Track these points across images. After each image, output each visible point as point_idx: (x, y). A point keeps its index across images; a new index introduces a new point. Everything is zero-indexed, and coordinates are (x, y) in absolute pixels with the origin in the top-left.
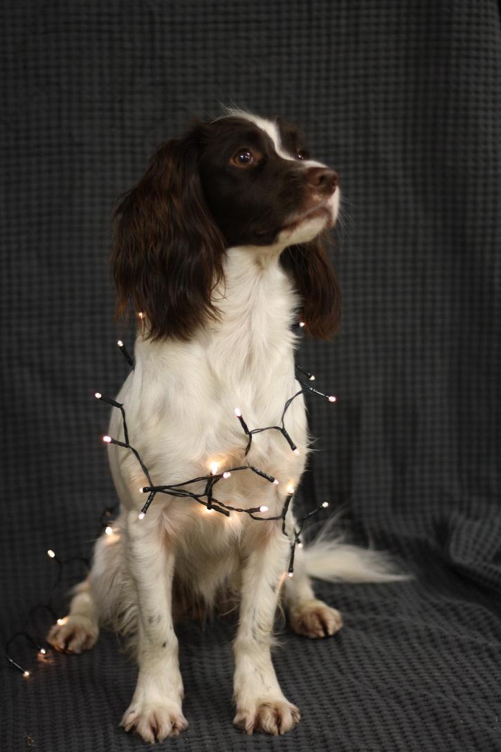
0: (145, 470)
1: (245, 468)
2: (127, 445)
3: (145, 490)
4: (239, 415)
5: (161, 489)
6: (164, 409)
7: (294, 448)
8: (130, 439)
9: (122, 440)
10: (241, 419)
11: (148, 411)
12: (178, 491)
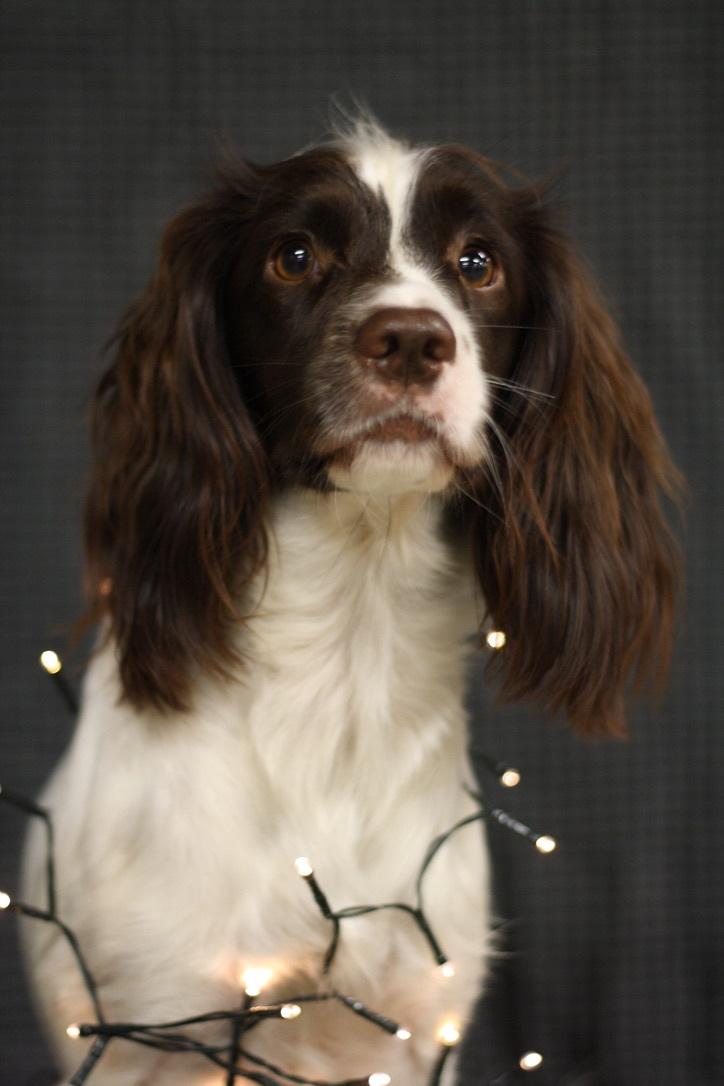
0: (91, 984)
1: (325, 997)
2: (50, 916)
3: (85, 1032)
4: (308, 873)
5: (125, 1031)
6: (138, 838)
7: (441, 960)
8: (61, 905)
9: (42, 905)
10: (311, 880)
11: (101, 840)
12: (169, 1041)
